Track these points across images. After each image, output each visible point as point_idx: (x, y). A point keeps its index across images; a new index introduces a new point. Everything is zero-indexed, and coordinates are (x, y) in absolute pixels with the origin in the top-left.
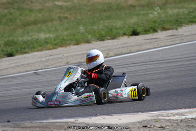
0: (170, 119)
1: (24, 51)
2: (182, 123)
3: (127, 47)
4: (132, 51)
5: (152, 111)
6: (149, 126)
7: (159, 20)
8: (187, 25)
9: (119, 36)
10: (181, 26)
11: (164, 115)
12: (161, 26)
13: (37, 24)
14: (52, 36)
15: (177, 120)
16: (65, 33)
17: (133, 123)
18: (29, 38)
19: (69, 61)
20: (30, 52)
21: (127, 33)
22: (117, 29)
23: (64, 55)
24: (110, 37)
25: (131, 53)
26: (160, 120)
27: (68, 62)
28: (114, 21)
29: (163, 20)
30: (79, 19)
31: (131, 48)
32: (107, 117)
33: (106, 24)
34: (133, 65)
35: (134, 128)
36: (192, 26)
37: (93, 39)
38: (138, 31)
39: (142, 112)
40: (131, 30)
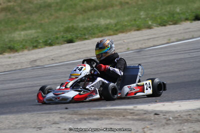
1: (84, 37)
3: (190, 32)
4: (195, 36)
9: (182, 21)
13: (97, 10)
14: (113, 21)
16: (126, 19)
17: (194, 110)
18: (90, 24)
19: (129, 47)
20: (90, 38)
21: (190, 18)
22: (179, 14)
23: (125, 41)
24: (171, 22)
25: (193, 38)
27: (128, 49)
28: (176, 5)
30: (140, 5)
31: (193, 33)
32: (167, 104)
33: (168, 9)
35: (194, 114)
37: (155, 25)
40: (194, 14)
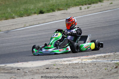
0: (62, 64)
2: (70, 66)
3: (37, 20)
4: (40, 23)
5: (52, 59)
6: (50, 68)
7: (56, 4)
8: (73, 7)
9: (32, 14)
10: (69, 8)
11: (59, 61)
12: (57, 8)
15: (67, 64)
17: (40, 67)
21: (37, 13)
22: (31, 10)
24: (27, 15)
25: (39, 24)
26: (56, 64)
28: (29, 5)
29: (58, 4)
30: (7, 4)
31: (39, 21)
33: (24, 7)
34: (41, 31)
35: (41, 69)
36: (76, 8)
38: (43, 11)
39: (46, 60)
40: (39, 10)
